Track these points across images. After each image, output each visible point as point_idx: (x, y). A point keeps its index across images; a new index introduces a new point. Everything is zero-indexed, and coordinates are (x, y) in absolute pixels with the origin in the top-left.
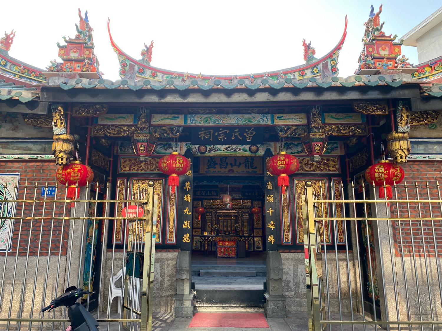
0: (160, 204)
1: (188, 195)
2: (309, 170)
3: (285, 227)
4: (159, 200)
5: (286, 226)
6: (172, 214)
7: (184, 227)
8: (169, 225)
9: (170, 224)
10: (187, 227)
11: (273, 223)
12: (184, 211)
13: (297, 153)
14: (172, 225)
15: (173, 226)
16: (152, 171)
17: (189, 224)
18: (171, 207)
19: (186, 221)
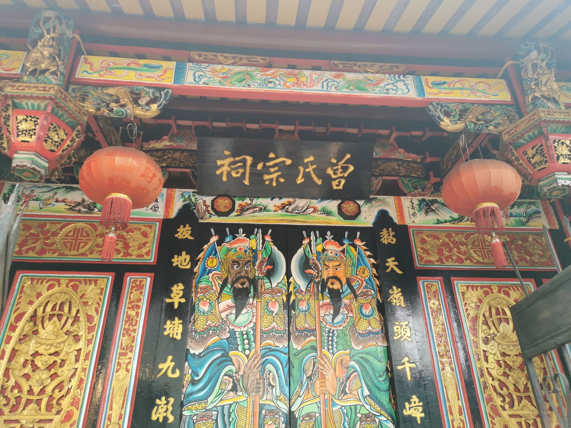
0: (91, 346)
1: (177, 319)
2: (487, 261)
3: (451, 414)
4: (89, 333)
5: (453, 409)
6: (121, 377)
7: (154, 418)
8: (109, 412)
9: (111, 409)
10: (166, 419)
11: (417, 400)
12: (161, 366)
13: (450, 221)
14: (118, 411)
15: (121, 415)
16: (83, 254)
17: (170, 408)
18: (121, 354)
19: (163, 398)
